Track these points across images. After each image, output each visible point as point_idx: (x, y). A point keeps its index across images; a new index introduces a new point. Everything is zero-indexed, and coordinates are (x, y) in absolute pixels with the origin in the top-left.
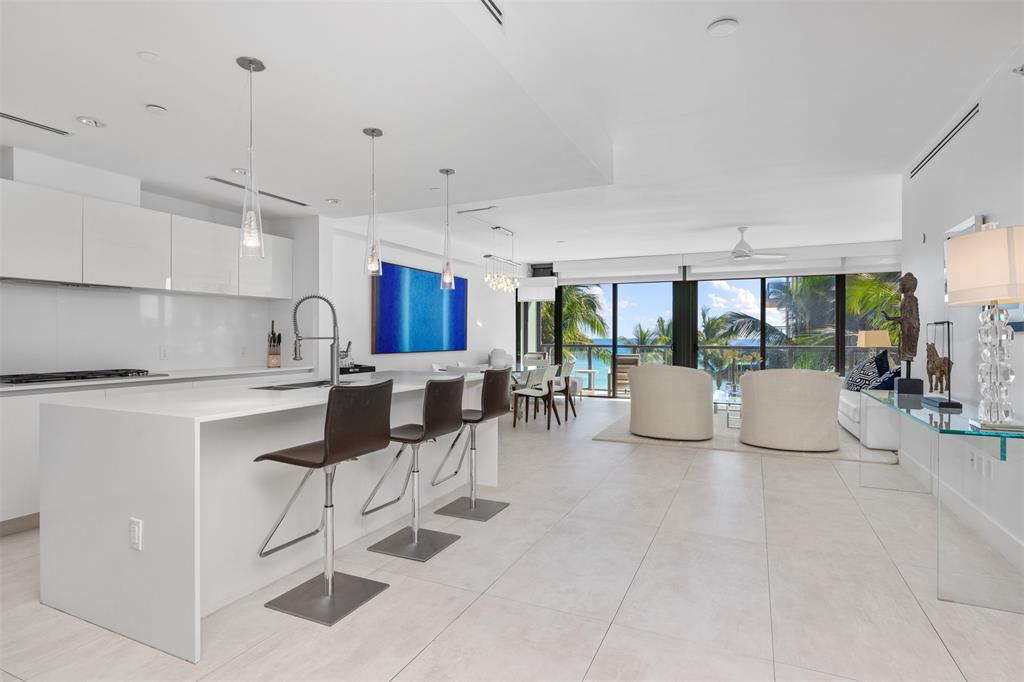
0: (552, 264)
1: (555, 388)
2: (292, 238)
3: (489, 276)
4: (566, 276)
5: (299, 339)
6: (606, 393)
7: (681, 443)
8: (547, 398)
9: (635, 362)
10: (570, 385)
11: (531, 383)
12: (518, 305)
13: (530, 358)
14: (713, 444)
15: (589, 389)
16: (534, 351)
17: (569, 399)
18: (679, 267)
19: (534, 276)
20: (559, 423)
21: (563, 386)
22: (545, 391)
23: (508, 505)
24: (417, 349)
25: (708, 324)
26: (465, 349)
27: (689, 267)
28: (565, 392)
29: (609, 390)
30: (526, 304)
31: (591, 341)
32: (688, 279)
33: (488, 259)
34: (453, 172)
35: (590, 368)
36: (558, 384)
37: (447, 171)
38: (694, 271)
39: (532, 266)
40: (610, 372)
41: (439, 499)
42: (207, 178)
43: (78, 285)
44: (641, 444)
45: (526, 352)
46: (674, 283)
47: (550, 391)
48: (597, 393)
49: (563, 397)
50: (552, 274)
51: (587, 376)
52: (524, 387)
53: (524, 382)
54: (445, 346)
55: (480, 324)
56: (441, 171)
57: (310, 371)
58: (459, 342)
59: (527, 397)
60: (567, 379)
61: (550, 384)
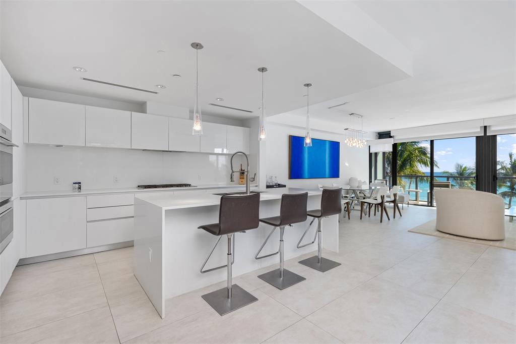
0: (390, 132)
1: (386, 199)
2: (249, 127)
3: (347, 140)
4: (399, 138)
5: (233, 172)
6: (426, 203)
7: (475, 241)
8: (381, 204)
9: (447, 186)
10: (397, 198)
11: (374, 196)
12: (370, 154)
13: (378, 183)
14: (504, 244)
15: (416, 200)
16: (381, 178)
17: (396, 206)
18: (481, 127)
19: (379, 138)
20: (389, 219)
21: (393, 199)
22: (379, 201)
23: (341, 264)
24: (312, 177)
25: (514, 163)
26: (339, 177)
27: (489, 126)
28: (394, 202)
29: (428, 202)
30: (376, 154)
31: (424, 173)
32: (488, 135)
33: (347, 130)
34: (311, 85)
35: (417, 188)
36: (389, 197)
37: (308, 85)
38: (493, 129)
39: (379, 133)
40: (429, 191)
41: (304, 255)
42: (209, 104)
43: (166, 151)
44: (443, 237)
45: (376, 178)
46: (477, 137)
47: (382, 201)
48: (420, 203)
49: (392, 204)
50: (391, 137)
51: (415, 193)
52: (369, 198)
53: (369, 196)
54: (327, 175)
55: (347, 164)
56: (305, 85)
57: (256, 186)
58: (335, 173)
59: (369, 204)
60: (395, 195)
61: (382, 197)
